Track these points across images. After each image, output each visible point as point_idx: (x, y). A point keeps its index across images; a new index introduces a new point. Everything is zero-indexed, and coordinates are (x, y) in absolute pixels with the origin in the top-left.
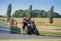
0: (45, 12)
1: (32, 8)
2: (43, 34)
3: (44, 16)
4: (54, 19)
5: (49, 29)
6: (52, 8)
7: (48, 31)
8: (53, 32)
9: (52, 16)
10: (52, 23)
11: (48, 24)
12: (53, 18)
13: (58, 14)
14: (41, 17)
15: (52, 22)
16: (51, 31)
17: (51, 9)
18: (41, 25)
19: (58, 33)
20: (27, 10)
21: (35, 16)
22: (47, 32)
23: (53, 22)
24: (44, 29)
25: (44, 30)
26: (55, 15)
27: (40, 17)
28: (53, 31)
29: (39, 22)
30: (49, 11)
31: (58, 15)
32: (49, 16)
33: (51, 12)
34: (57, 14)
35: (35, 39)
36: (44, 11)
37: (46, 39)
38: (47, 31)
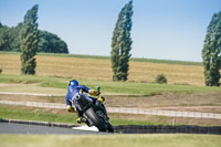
0: (6, 27)
4: (41, 58)
6: (32, 14)
8: (35, 108)
9: (30, 46)
10: (33, 72)
11: (15, 78)
12: (34, 52)
13: (55, 37)
15: (30, 70)
16: (29, 104)
19: (54, 112)
22: (11, 106)
23: (36, 70)
25: (2, 102)
26: (43, 40)
28: (35, 104)
30: (20, 25)
31: (54, 41)
32: (19, 46)
33: (28, 30)
34: (49, 37)
38: (11, 103)
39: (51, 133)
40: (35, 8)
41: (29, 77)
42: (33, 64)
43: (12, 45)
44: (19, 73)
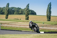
1: (9, 5)
2: (20, 30)
3: (20, 13)
4: (30, 16)
5: (25, 25)
6: (28, 6)
7: (25, 27)
12: (28, 15)
13: (33, 11)
14: (18, 14)
16: (27, 27)
18: (18, 21)
20: (4, 7)
21: (12, 13)
23: (29, 19)
25: (21, 26)
26: (30, 12)
27: (16, 14)
29: (15, 19)
30: (25, 8)
31: (33, 12)
32: (25, 13)
33: (27, 10)
34: (32, 11)
36: (20, 8)
39: (32, 34)
40: (28, 4)
41: (27, 21)
43: (23, 13)
44: (25, 20)
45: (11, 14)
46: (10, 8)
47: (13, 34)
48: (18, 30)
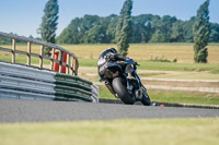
0: (180, 21)
2: (172, 102)
3: (174, 36)
4: (212, 48)
5: (192, 84)
6: (204, 9)
7: (192, 89)
8: (207, 93)
9: (202, 37)
10: (205, 61)
12: (206, 43)
14: (166, 41)
15: (203, 58)
16: (201, 90)
17: (199, 12)
18: (164, 69)
20: (113, 16)
21: (143, 38)
22: (185, 92)
23: (208, 58)
24: (176, 84)
25: (177, 88)
26: (214, 32)
27: (159, 41)
28: (207, 90)
29: (156, 60)
30: (193, 18)
32: (192, 38)
33: (201, 23)
35: (144, 120)
36: (174, 19)
37: (184, 119)
38: (186, 89)
40: (207, 4)
41: (202, 65)
42: (205, 53)
44: (192, 62)
45: (138, 41)
46: (134, 18)
47: (145, 117)
48: (166, 102)
